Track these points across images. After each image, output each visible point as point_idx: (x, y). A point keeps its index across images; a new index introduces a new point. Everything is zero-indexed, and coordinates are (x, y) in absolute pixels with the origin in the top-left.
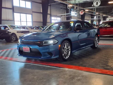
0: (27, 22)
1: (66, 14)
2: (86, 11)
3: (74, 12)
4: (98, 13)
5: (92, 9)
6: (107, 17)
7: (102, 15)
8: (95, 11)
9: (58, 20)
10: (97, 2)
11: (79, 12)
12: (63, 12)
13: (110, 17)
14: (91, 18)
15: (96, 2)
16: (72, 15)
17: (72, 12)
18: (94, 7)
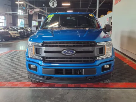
8: (46, 11)
9: (2, 19)
10: (53, 3)
12: (8, 10)
14: (38, 19)
16: (18, 13)
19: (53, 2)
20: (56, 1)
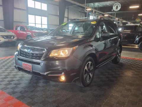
0: (42, 24)
1: (84, 18)
2: (105, 15)
3: (92, 17)
4: (117, 19)
5: (111, 14)
6: (127, 23)
7: (122, 21)
8: (114, 16)
11: (98, 17)
12: (81, 16)
13: (130, 23)
15: (116, 6)
17: (91, 17)
18: (113, 12)
19: (116, 5)
20: (120, 4)
